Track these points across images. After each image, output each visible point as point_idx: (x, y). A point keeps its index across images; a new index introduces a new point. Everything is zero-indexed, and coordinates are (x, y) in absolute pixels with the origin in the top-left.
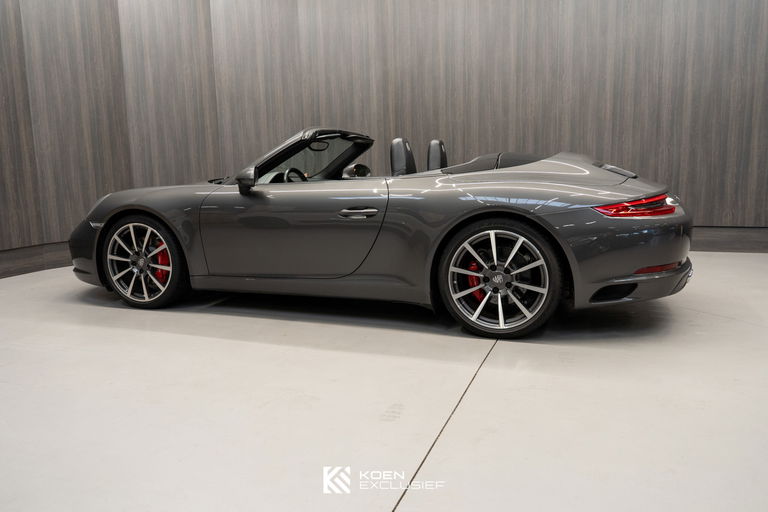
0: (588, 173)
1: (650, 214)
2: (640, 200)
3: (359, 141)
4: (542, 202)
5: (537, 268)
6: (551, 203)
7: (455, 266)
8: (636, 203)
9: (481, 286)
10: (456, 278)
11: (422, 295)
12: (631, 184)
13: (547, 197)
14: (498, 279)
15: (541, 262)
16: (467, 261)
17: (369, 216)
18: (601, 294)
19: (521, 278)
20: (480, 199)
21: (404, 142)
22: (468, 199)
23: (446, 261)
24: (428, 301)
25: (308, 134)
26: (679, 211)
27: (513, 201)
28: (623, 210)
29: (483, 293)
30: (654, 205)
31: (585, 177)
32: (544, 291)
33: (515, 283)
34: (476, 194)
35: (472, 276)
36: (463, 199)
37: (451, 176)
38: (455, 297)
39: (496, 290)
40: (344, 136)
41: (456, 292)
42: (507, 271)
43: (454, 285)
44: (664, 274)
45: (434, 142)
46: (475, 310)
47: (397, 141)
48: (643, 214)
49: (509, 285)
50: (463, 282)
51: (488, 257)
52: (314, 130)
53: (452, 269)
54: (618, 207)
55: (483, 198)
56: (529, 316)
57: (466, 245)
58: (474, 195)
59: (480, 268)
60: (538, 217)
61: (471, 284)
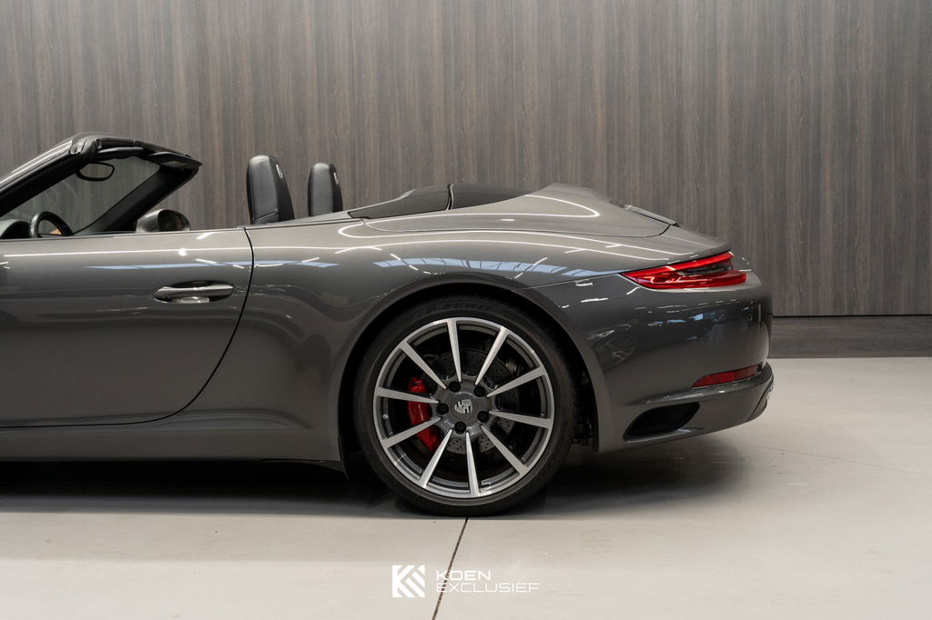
0: (597, 214)
1: (709, 284)
2: (690, 261)
3: (172, 163)
4: (523, 267)
5: (533, 384)
6: (539, 267)
7: (384, 386)
8: (685, 266)
9: (435, 420)
10: (386, 406)
11: (324, 444)
12: (676, 235)
13: (530, 256)
14: (464, 407)
15: (540, 371)
16: (406, 376)
17: (214, 297)
18: (643, 425)
19: (504, 402)
20: (413, 263)
21: (273, 162)
22: (393, 263)
23: (368, 379)
24: (335, 455)
25: (83, 145)
26: (753, 281)
27: (475, 265)
28: (669, 278)
29: (437, 433)
30: (712, 268)
31: (594, 221)
32: (548, 424)
33: (495, 413)
34: (405, 254)
35: (415, 404)
36: (383, 264)
37: (368, 223)
38: (387, 443)
39: (460, 428)
40: (146, 153)
41: (388, 436)
42: (480, 391)
43: (384, 421)
44: (735, 387)
45: (320, 167)
46: (424, 467)
47: (257, 160)
48: (697, 285)
49: (484, 417)
50: (400, 416)
51: (444, 368)
52: (94, 139)
53: (380, 392)
54: (660, 275)
55: (419, 261)
56: (523, 469)
57: (404, 346)
58: (403, 257)
59: (430, 388)
60: (531, 292)
61: (413, 418)
